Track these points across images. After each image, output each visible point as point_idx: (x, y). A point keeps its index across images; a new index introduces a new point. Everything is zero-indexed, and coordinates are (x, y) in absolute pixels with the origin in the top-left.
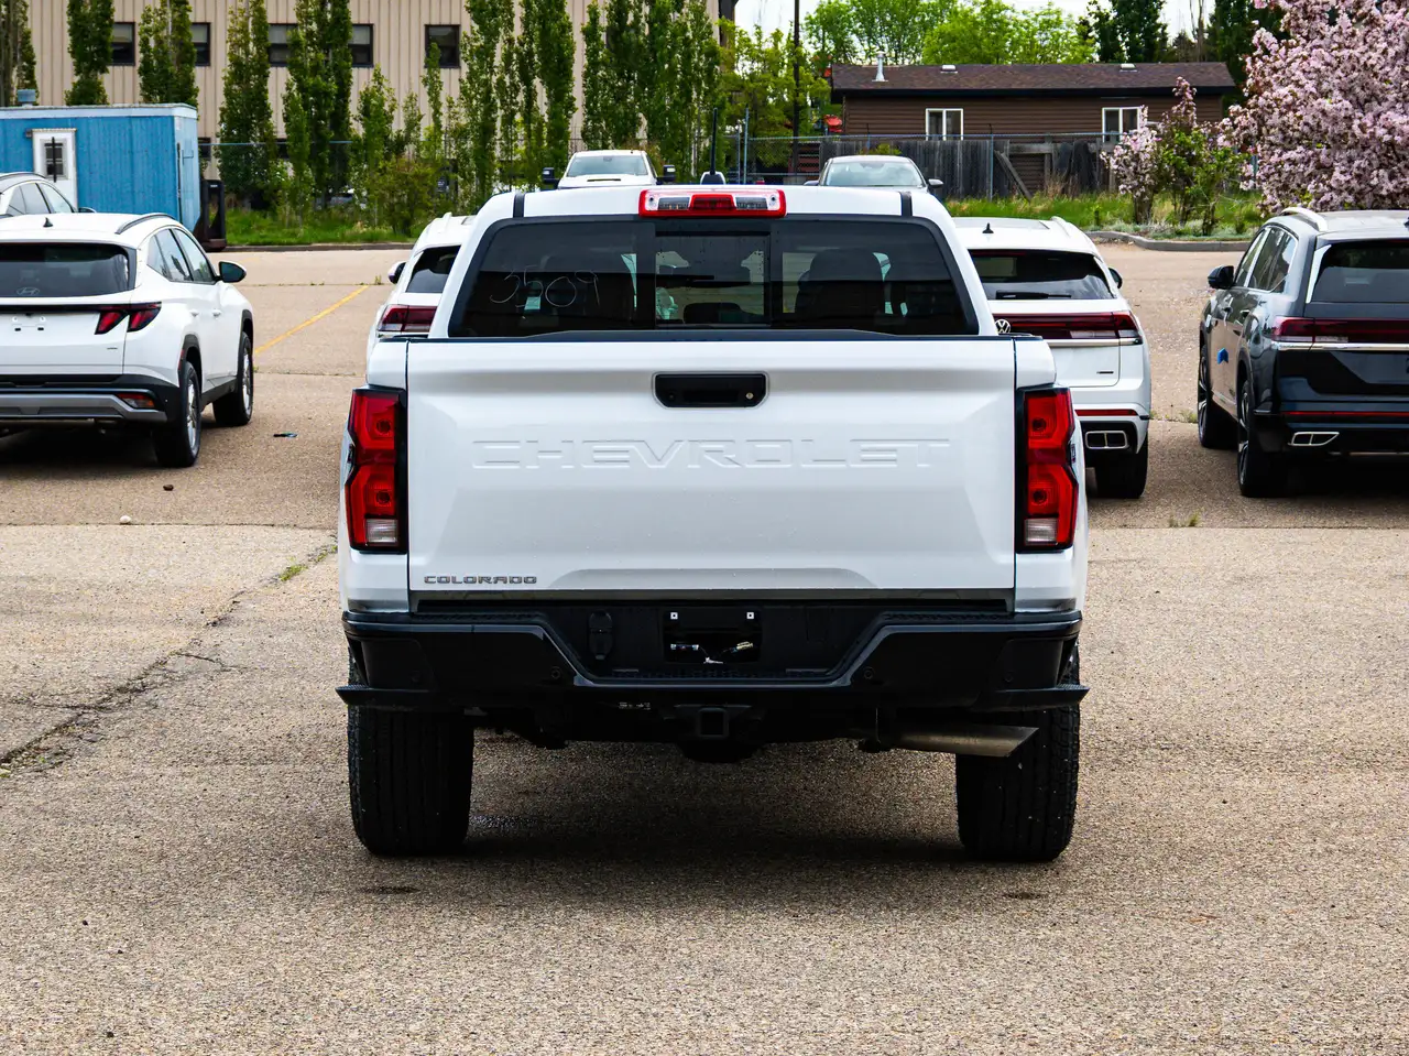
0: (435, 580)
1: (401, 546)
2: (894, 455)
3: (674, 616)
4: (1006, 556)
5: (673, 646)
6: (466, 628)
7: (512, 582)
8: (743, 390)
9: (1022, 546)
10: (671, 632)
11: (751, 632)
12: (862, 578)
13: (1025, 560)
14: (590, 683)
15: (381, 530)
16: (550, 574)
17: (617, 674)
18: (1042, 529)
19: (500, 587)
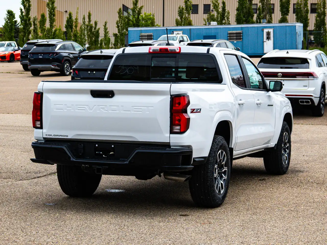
0: (48, 135)
1: (41, 128)
2: (141, 110)
3: (97, 145)
4: (168, 135)
5: (97, 152)
6: (50, 146)
7: (63, 136)
8: (109, 94)
9: (172, 132)
10: (96, 149)
11: (113, 150)
12: (136, 139)
13: (172, 135)
14: (75, 160)
15: (38, 124)
16: (71, 135)
17: (86, 158)
18: (177, 128)
19: (61, 137)
